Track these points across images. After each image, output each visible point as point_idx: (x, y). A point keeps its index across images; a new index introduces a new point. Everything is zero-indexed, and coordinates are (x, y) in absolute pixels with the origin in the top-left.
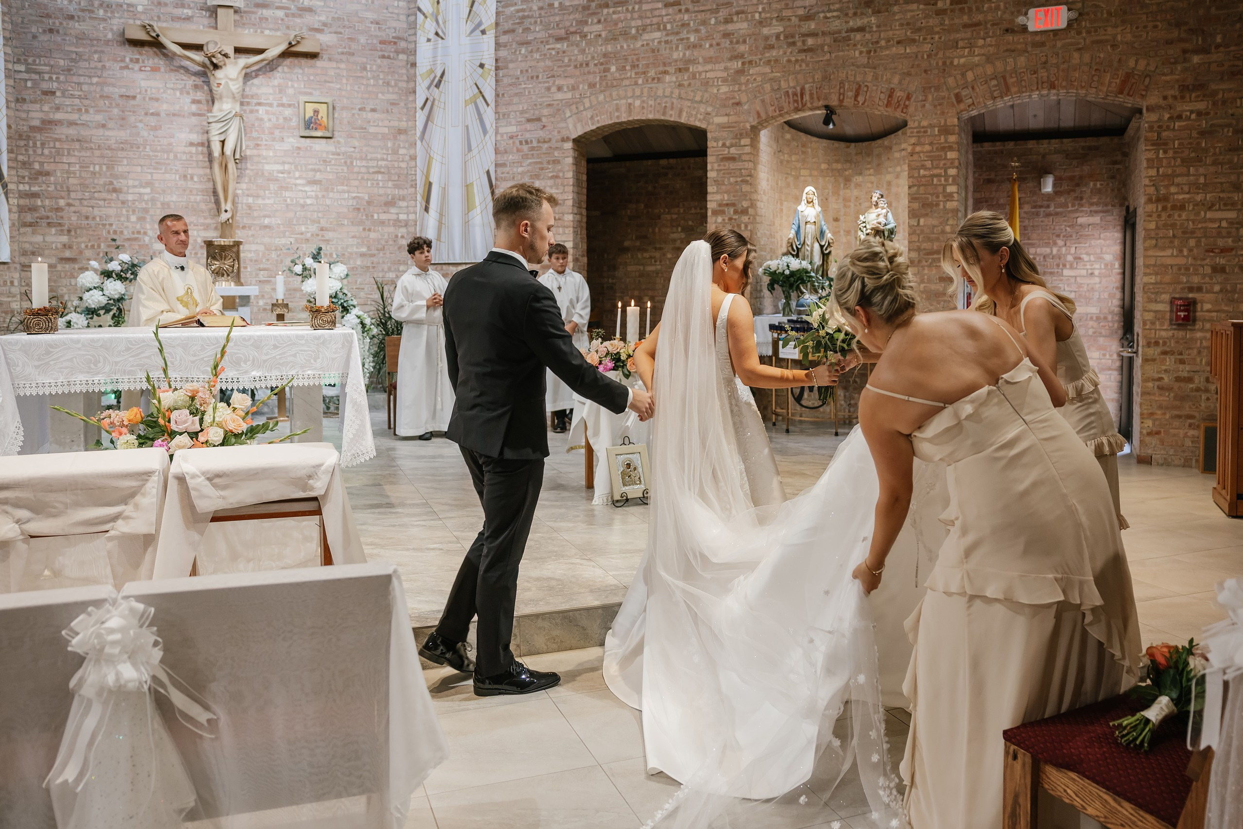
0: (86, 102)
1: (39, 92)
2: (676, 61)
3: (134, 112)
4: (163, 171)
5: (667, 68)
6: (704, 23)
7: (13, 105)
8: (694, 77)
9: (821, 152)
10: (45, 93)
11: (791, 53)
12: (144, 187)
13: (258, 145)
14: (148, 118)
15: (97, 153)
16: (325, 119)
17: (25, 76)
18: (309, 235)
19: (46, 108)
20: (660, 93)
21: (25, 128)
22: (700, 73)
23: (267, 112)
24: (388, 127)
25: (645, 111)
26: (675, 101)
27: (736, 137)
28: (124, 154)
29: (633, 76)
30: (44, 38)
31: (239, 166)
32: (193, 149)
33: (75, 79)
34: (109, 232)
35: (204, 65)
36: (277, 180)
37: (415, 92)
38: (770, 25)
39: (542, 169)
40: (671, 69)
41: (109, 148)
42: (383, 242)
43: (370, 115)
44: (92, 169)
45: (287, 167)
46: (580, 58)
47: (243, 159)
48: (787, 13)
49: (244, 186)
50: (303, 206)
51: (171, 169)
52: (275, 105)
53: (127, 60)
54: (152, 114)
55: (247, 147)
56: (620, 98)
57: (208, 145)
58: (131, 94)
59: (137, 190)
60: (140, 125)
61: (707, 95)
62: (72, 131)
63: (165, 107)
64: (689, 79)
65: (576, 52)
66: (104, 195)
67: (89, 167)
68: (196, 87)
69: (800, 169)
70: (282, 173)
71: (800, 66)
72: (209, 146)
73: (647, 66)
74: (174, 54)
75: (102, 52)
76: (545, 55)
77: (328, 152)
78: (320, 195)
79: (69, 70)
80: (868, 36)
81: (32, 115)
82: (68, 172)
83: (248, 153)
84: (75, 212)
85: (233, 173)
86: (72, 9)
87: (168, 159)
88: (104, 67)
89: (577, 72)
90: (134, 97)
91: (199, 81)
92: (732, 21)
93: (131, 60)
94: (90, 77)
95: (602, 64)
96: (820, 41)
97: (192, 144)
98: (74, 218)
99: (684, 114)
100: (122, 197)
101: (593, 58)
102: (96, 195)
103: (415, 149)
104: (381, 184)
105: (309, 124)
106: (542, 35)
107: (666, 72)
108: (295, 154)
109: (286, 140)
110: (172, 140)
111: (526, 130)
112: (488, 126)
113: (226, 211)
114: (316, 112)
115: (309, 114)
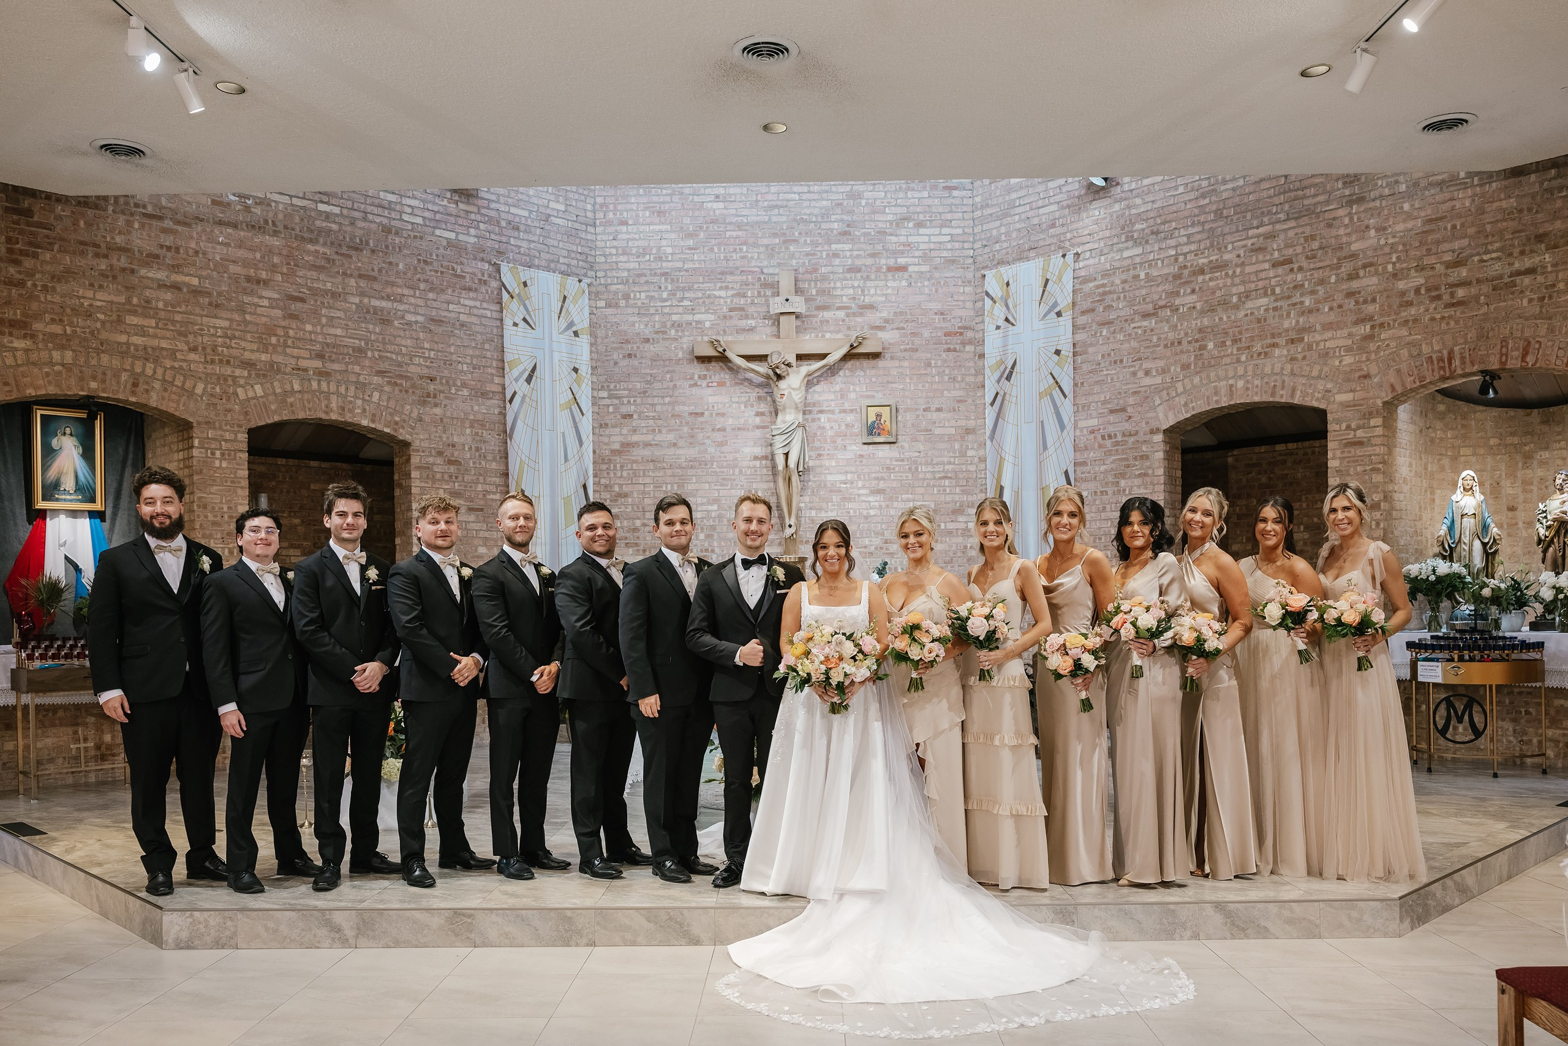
0: (660, 422)
1: (619, 417)
2: (1287, 330)
3: (702, 429)
4: (728, 486)
5: (1275, 340)
6: (1322, 282)
7: (597, 431)
8: (1310, 348)
9: (1489, 424)
10: (624, 417)
11: (1435, 309)
13: (820, 455)
14: (715, 434)
15: (669, 472)
16: (888, 423)
17: (607, 402)
18: (873, 548)
19: (624, 431)
20: (1268, 370)
21: (607, 452)
22: (1318, 344)
23: (829, 420)
24: (956, 427)
25: (1250, 393)
26: (1286, 378)
27: (1364, 417)
28: (693, 471)
29: (1235, 352)
30: (624, 363)
31: (802, 478)
32: (757, 463)
33: (650, 401)
35: (768, 377)
36: (840, 491)
37: (983, 386)
38: (1407, 277)
39: (1128, 466)
40: (1281, 341)
41: (680, 467)
42: (951, 554)
43: (935, 416)
45: (849, 476)
46: (1171, 336)
47: (807, 470)
48: (1432, 260)
49: (807, 499)
50: (866, 518)
51: (735, 484)
52: (837, 411)
53: (696, 377)
54: (719, 430)
55: (810, 457)
56: (1219, 380)
57: (772, 457)
58: (699, 411)
59: (705, 508)
60: (708, 442)
61: (1326, 369)
62: (647, 453)
63: (730, 421)
64: (1303, 350)
65: (1166, 329)
67: (662, 487)
68: (760, 398)
69: (1459, 447)
70: (845, 483)
71: (1448, 324)
72: (773, 459)
73: (1252, 339)
74: (739, 367)
75: (674, 371)
76: (1130, 335)
77: (891, 459)
78: (884, 504)
79: (645, 392)
80: (1540, 279)
81: (614, 439)
82: (644, 493)
83: (811, 464)
85: (797, 487)
86: (648, 332)
87: (733, 474)
88: (675, 386)
89: (1168, 353)
90: (702, 414)
91: (762, 392)
92: (1357, 276)
93: (700, 377)
94: (663, 397)
95: (1197, 341)
96: (1473, 291)
97: (756, 458)
99: (1298, 393)
101: (1186, 334)
103: (985, 449)
104: (948, 490)
105: (872, 429)
106: (1127, 312)
107: (1275, 345)
108: (858, 463)
109: (848, 448)
110: (738, 455)
111: (1109, 423)
112: (1066, 420)
113: (790, 526)
114: (879, 416)
115: (872, 418)
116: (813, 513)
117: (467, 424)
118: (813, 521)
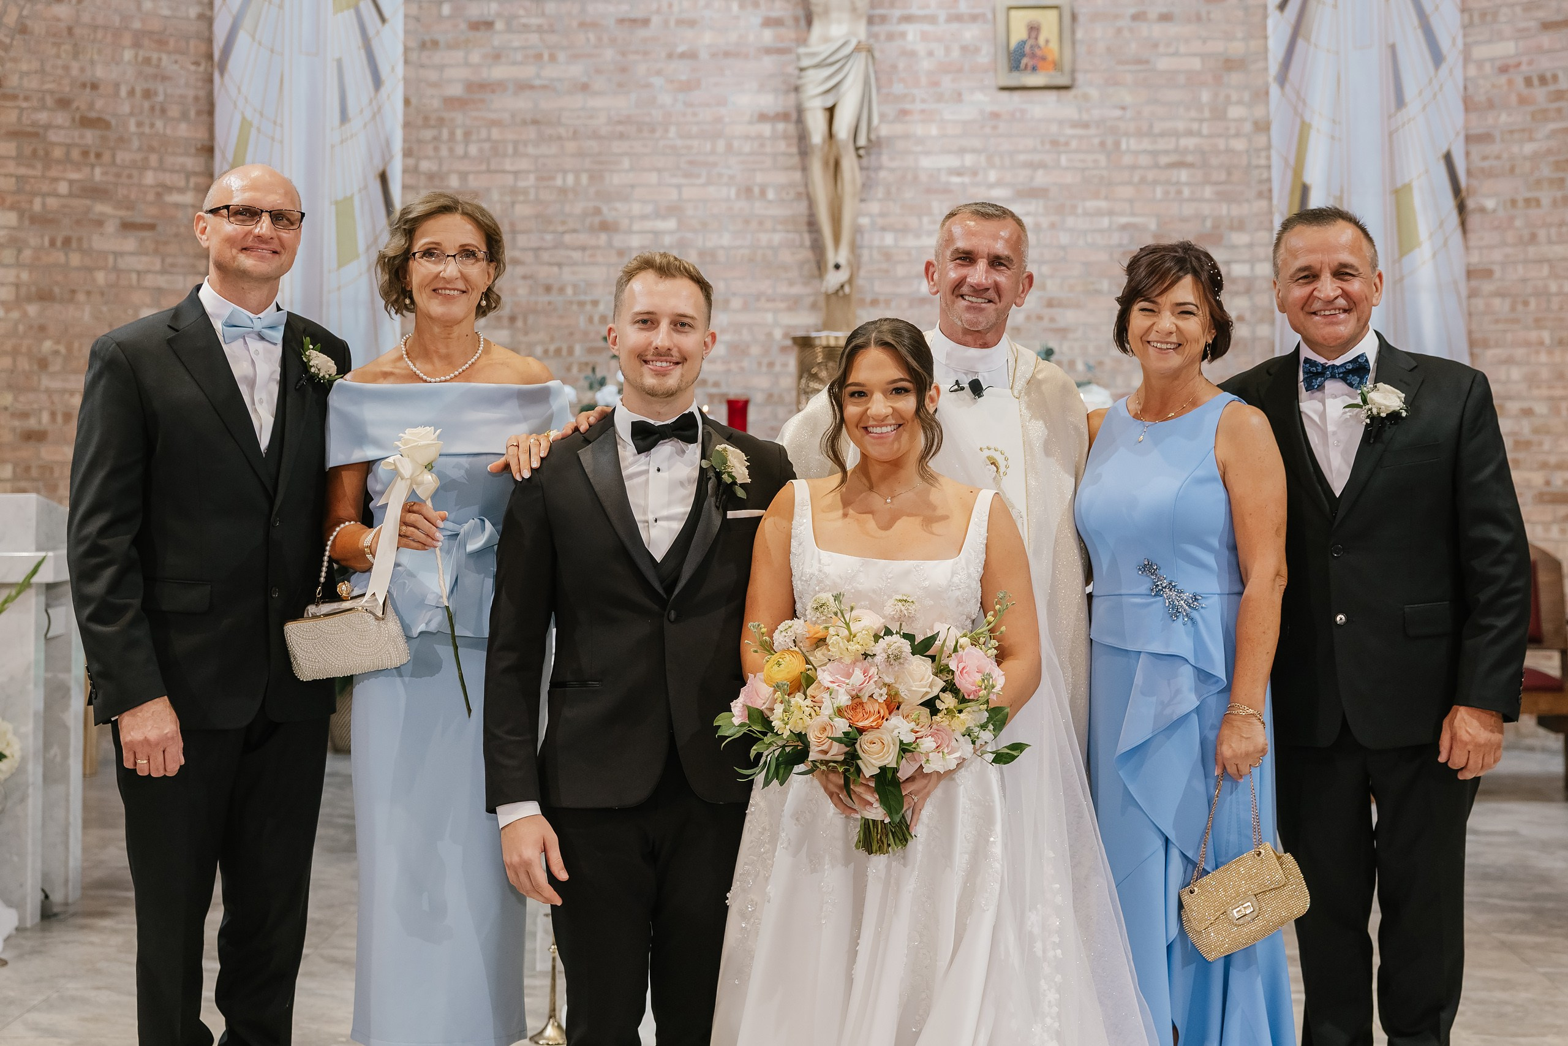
0: (552, 39)
1: (463, 26)
3: (646, 53)
4: (702, 180)
7: (414, 56)
10: (475, 26)
12: (664, 218)
13: (904, 113)
14: (674, 64)
15: (571, 146)
16: (1054, 45)
19: (475, 57)
21: (436, 103)
23: (925, 37)
24: (1203, 56)
31: (865, 161)
32: (766, 129)
34: (591, 320)
41: (596, 136)
43: (1158, 30)
44: (559, 182)
45: (969, 160)
47: (874, 145)
49: (874, 207)
51: (720, 175)
52: (942, 15)
54: (682, 55)
55: (882, 116)
57: (799, 116)
58: (640, 15)
59: (649, 225)
60: (657, 81)
62: (522, 104)
63: (708, 38)
66: (583, 238)
67: (553, 178)
70: (959, 173)
72: (800, 120)
77: (1061, 123)
81: (450, 73)
83: (884, 131)
84: (525, 277)
85: (854, 181)
87: (713, 152)
90: (646, 22)
97: (763, 117)
98: (523, 291)
100: (618, 241)
102: (567, 238)
103: (1267, 103)
104: (1186, 192)
105: (1018, 57)
108: (988, 130)
109: (967, 97)
110: (723, 111)
111: (1540, 50)
112: (1445, 44)
113: (837, 267)
114: (1034, 29)
115: (1019, 34)
116: (889, 239)
117: (127, 40)
118: (887, 255)
